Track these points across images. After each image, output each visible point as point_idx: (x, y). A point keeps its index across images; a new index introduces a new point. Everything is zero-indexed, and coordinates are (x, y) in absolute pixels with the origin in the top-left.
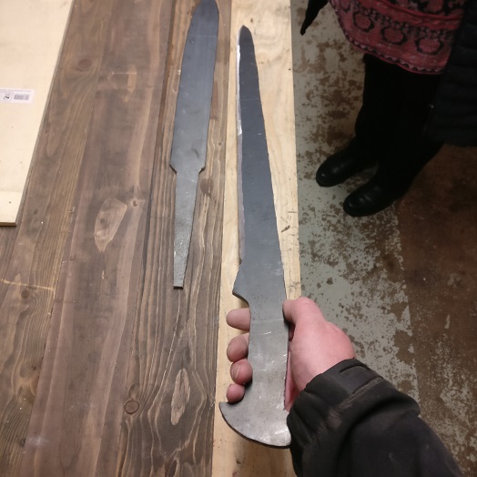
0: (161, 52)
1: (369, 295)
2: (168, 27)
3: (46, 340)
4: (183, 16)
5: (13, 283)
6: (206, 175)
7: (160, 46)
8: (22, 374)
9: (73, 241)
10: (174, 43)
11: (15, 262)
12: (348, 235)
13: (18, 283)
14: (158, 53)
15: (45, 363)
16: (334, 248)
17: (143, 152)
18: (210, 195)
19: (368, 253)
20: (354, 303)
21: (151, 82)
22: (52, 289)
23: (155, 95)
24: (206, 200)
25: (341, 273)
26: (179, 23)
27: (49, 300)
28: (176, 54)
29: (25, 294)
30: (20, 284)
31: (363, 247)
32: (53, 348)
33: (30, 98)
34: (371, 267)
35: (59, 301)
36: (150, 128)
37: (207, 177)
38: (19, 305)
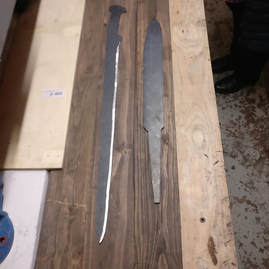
0: (131, 57)
1: (258, 174)
2: (134, 41)
3: (84, 236)
4: (142, 34)
5: (64, 203)
6: (165, 132)
7: (131, 54)
8: (74, 257)
9: (94, 176)
10: (138, 51)
11: (64, 191)
12: (243, 138)
13: (66, 203)
14: (130, 59)
15: (85, 251)
16: (235, 147)
17: (127, 120)
18: (167, 144)
19: (255, 149)
20: (249, 180)
21: (128, 77)
22: (84, 206)
23: (130, 85)
24: (166, 147)
25: (240, 162)
26: (140, 38)
27: (84, 213)
28: (140, 58)
29: (71, 209)
30: (67, 204)
31: (252, 145)
32: (89, 242)
33: (63, 93)
34: (258, 157)
35: (89, 213)
36: (130, 105)
37: (165, 133)
38: (68, 216)
